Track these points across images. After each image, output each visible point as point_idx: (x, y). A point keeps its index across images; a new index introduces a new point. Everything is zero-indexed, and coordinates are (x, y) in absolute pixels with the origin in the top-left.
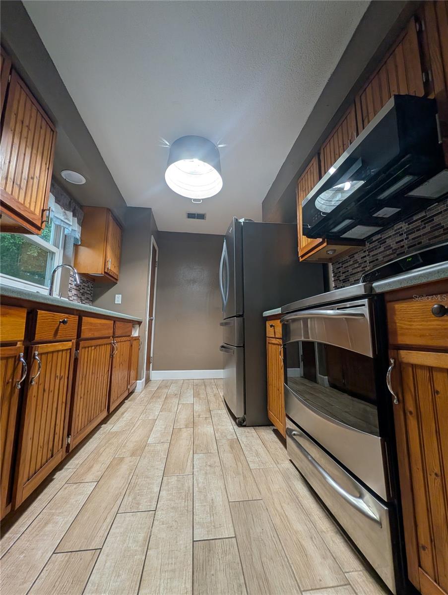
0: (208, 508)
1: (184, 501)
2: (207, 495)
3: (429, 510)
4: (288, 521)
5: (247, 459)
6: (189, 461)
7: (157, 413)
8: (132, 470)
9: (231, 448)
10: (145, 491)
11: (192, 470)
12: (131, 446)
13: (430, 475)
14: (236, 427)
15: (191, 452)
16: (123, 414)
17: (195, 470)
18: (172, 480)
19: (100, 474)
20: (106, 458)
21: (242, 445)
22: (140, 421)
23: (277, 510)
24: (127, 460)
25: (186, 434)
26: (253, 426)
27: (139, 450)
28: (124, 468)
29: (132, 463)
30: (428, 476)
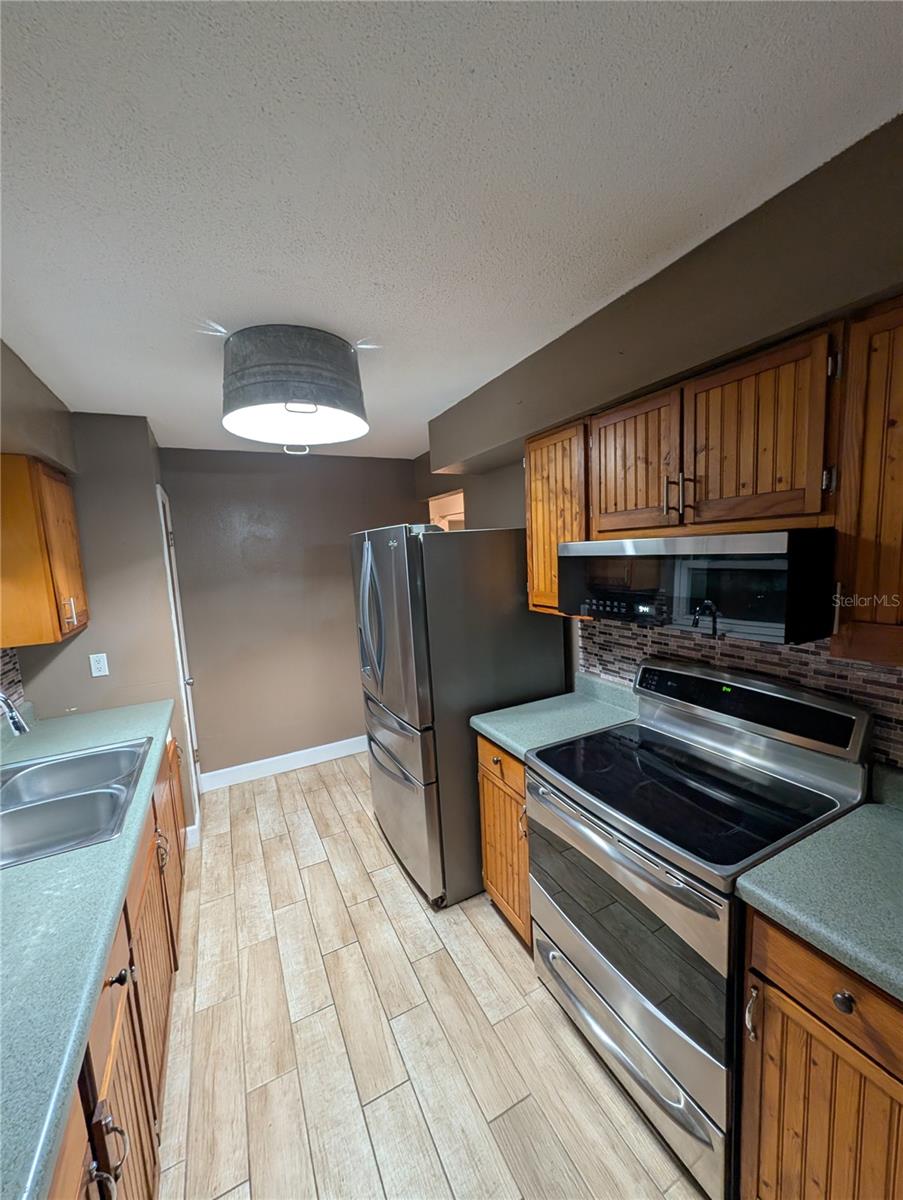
0: (463, 1154)
1: (421, 1155)
2: (451, 1124)
3: (779, 1158)
4: (577, 1125)
5: (478, 999)
6: (390, 1046)
7: (269, 916)
8: (299, 1117)
9: (445, 981)
10: (348, 1163)
11: (403, 1068)
12: (263, 1044)
13: (788, 1130)
14: (430, 912)
15: (384, 1019)
16: (195, 941)
17: (409, 1065)
18: (381, 1112)
19: (241, 1154)
20: (230, 1105)
21: (458, 964)
22: (245, 953)
23: (556, 1109)
24: (275, 1090)
25: (351, 963)
26: (458, 903)
27: (286, 1052)
28: (281, 1114)
29: (290, 1095)
30: (785, 1131)
